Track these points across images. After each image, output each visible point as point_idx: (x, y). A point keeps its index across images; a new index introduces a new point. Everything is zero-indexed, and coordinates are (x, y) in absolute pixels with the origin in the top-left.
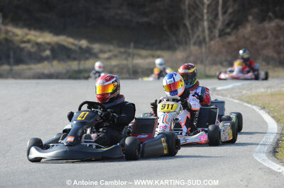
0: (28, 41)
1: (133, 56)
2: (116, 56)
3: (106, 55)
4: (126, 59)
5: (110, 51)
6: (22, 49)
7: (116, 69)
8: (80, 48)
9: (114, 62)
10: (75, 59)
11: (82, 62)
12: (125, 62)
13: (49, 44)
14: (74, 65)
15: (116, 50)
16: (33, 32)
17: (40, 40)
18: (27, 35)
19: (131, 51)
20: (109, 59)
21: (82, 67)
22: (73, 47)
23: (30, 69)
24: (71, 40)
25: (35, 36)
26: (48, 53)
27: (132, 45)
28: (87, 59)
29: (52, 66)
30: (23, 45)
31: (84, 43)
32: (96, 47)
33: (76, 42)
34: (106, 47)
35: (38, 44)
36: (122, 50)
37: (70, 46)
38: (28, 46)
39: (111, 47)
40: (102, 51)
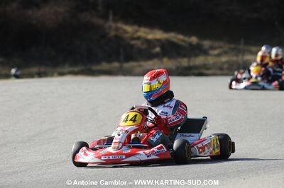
0: (138, 38)
1: (243, 52)
2: (226, 53)
3: (216, 52)
4: (237, 55)
5: (220, 47)
6: (132, 46)
7: (226, 66)
8: (191, 44)
9: (224, 59)
10: (184, 56)
11: (192, 59)
12: (234, 59)
13: (159, 40)
14: (184, 62)
15: (227, 47)
16: (143, 29)
17: (150, 37)
18: (137, 31)
19: (241, 47)
20: (219, 55)
21: (192, 64)
22: (184, 44)
23: (140, 66)
24: (181, 37)
25: (145, 33)
26: (158, 49)
27: (242, 41)
28: (197, 55)
29: (162, 63)
30: (133, 42)
31: (194, 40)
32: (206, 43)
33: (186, 39)
34: (216, 44)
35: (148, 41)
36: (233, 46)
37: (180, 43)
38: (138, 43)
39: (221, 44)
40: (212, 48)
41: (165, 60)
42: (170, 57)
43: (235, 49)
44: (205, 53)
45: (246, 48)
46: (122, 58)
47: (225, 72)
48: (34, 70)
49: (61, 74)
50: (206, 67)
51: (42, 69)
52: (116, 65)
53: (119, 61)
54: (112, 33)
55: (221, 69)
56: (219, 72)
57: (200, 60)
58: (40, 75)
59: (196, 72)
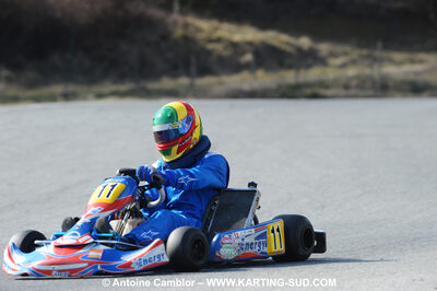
41: (260, 73)
42: (268, 69)
43: (368, 57)
44: (322, 62)
45: (385, 54)
46: (193, 69)
47: (353, 92)
48: (58, 89)
49: (100, 96)
50: (323, 84)
51: (71, 88)
52: (184, 81)
53: (188, 74)
54: (178, 32)
55: (347, 87)
56: (342, 92)
57: (313, 74)
58: (67, 97)
59: (308, 91)
